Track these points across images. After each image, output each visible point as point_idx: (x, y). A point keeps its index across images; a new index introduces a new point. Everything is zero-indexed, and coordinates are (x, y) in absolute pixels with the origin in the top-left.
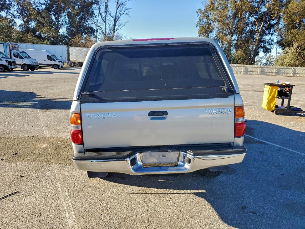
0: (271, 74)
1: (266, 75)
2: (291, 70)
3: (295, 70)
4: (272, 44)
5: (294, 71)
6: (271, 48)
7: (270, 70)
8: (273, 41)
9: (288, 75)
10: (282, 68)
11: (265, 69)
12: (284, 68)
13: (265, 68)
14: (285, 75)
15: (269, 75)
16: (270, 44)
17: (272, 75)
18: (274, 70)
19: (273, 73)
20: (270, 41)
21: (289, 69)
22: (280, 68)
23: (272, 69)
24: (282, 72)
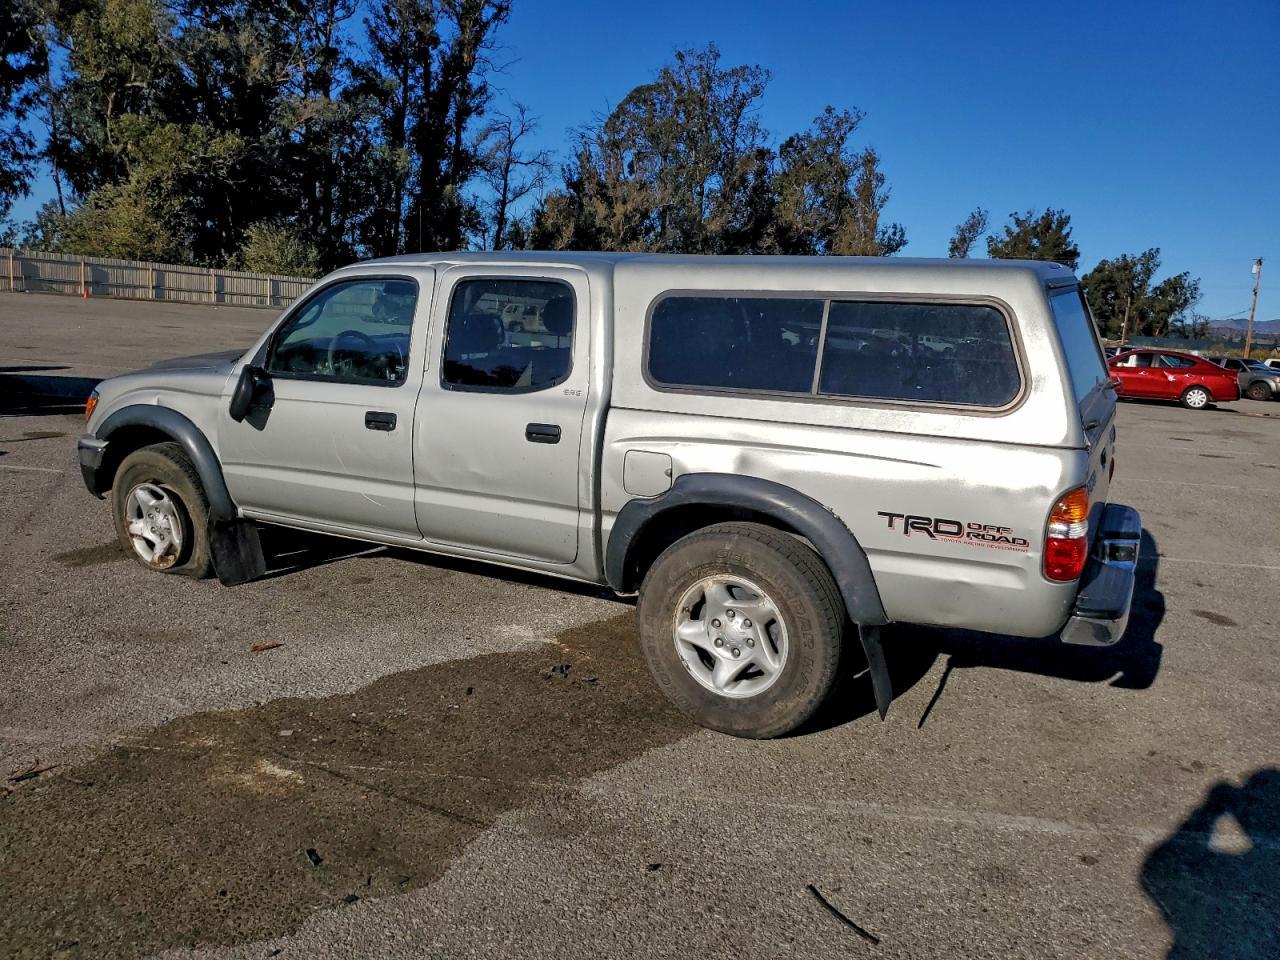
0: (68, 289)
1: (50, 291)
2: (145, 275)
3: (160, 274)
4: (29, 157)
5: (157, 279)
6: (29, 174)
7: (62, 273)
8: (32, 145)
9: (139, 293)
10: (113, 267)
11: (39, 265)
12: (120, 267)
13: (40, 261)
14: (128, 292)
15: (61, 293)
16: (17, 156)
17: (75, 294)
18: (82, 274)
19: (76, 283)
20: (17, 140)
21: (138, 269)
22: (103, 266)
23: (73, 268)
24: (111, 280)
